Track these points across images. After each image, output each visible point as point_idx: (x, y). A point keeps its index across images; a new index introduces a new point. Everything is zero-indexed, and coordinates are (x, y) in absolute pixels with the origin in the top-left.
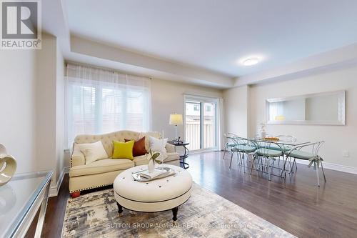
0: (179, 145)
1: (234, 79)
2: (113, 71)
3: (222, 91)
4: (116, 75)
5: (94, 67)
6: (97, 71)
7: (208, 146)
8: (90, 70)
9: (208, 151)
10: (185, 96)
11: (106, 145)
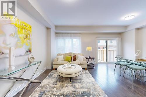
0: (89, 59)
1: (126, 27)
2: (68, 33)
3: (120, 34)
4: (69, 34)
5: (63, 33)
6: (64, 34)
7: (111, 61)
8: (62, 34)
9: (111, 63)
10: (97, 38)
11: (64, 57)
